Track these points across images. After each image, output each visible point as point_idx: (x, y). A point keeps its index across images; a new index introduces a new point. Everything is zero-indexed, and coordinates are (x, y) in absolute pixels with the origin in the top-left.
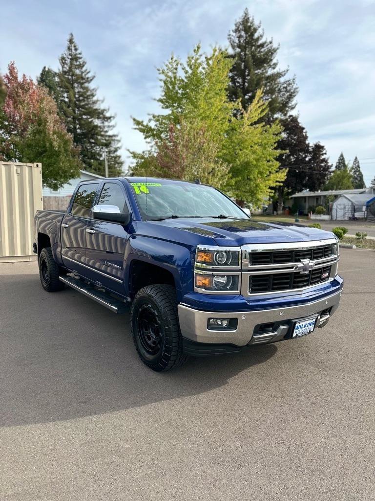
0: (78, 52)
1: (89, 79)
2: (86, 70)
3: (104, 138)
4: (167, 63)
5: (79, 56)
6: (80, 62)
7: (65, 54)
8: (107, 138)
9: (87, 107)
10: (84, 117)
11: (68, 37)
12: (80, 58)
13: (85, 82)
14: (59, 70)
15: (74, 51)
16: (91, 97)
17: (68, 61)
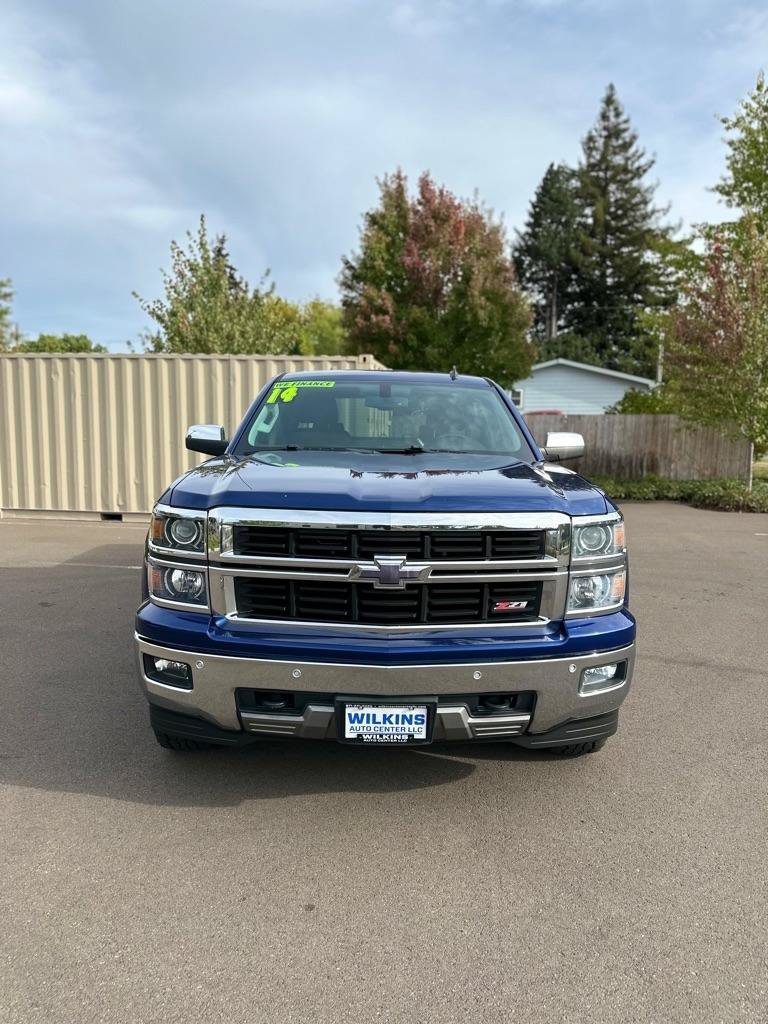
0: (623, 117)
1: (641, 170)
2: (637, 151)
3: (662, 289)
4: (749, 100)
5: (623, 126)
6: (624, 139)
7: (596, 130)
8: (670, 288)
9: (630, 228)
10: (625, 250)
11: (603, 94)
12: (625, 130)
13: (632, 179)
14: (580, 163)
15: (613, 119)
16: (642, 206)
17: (600, 143)
